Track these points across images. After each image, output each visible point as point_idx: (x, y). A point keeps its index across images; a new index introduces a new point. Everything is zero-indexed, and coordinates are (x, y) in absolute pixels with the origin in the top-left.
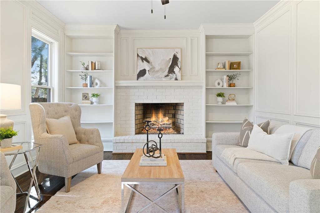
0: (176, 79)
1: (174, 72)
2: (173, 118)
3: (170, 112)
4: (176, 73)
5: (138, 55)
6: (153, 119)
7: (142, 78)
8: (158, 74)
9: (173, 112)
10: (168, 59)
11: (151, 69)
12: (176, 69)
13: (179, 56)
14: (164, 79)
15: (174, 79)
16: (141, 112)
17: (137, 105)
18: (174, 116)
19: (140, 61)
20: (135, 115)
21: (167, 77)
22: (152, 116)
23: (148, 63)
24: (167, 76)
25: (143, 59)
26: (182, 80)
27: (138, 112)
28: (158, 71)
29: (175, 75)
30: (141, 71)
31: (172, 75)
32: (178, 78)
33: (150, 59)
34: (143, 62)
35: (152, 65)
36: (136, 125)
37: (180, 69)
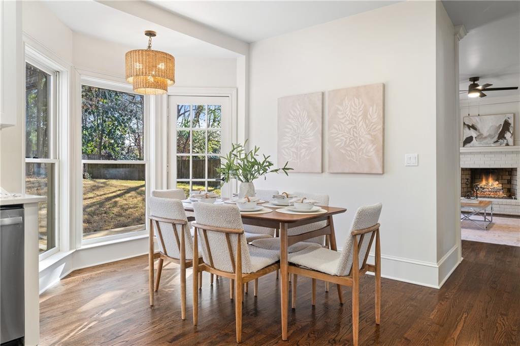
0: (507, 145)
1: (505, 138)
2: (508, 184)
3: (504, 177)
4: (507, 138)
5: (464, 123)
6: (483, 183)
7: (468, 145)
8: (486, 141)
9: (508, 178)
10: (498, 125)
11: (478, 136)
12: (508, 135)
13: (511, 121)
14: (493, 145)
15: (504, 145)
16: (468, 177)
17: (463, 170)
18: (510, 183)
19: (467, 129)
20: (462, 179)
21: (497, 143)
22: (482, 181)
23: (474, 131)
24: (497, 141)
25: (469, 127)
26: (514, 145)
27: (464, 177)
28: (486, 138)
29: (505, 141)
30: (467, 138)
31: (502, 141)
32: (509, 143)
33: (479, 126)
34: (470, 129)
35: (479, 132)
36: (462, 188)
37: (512, 134)
